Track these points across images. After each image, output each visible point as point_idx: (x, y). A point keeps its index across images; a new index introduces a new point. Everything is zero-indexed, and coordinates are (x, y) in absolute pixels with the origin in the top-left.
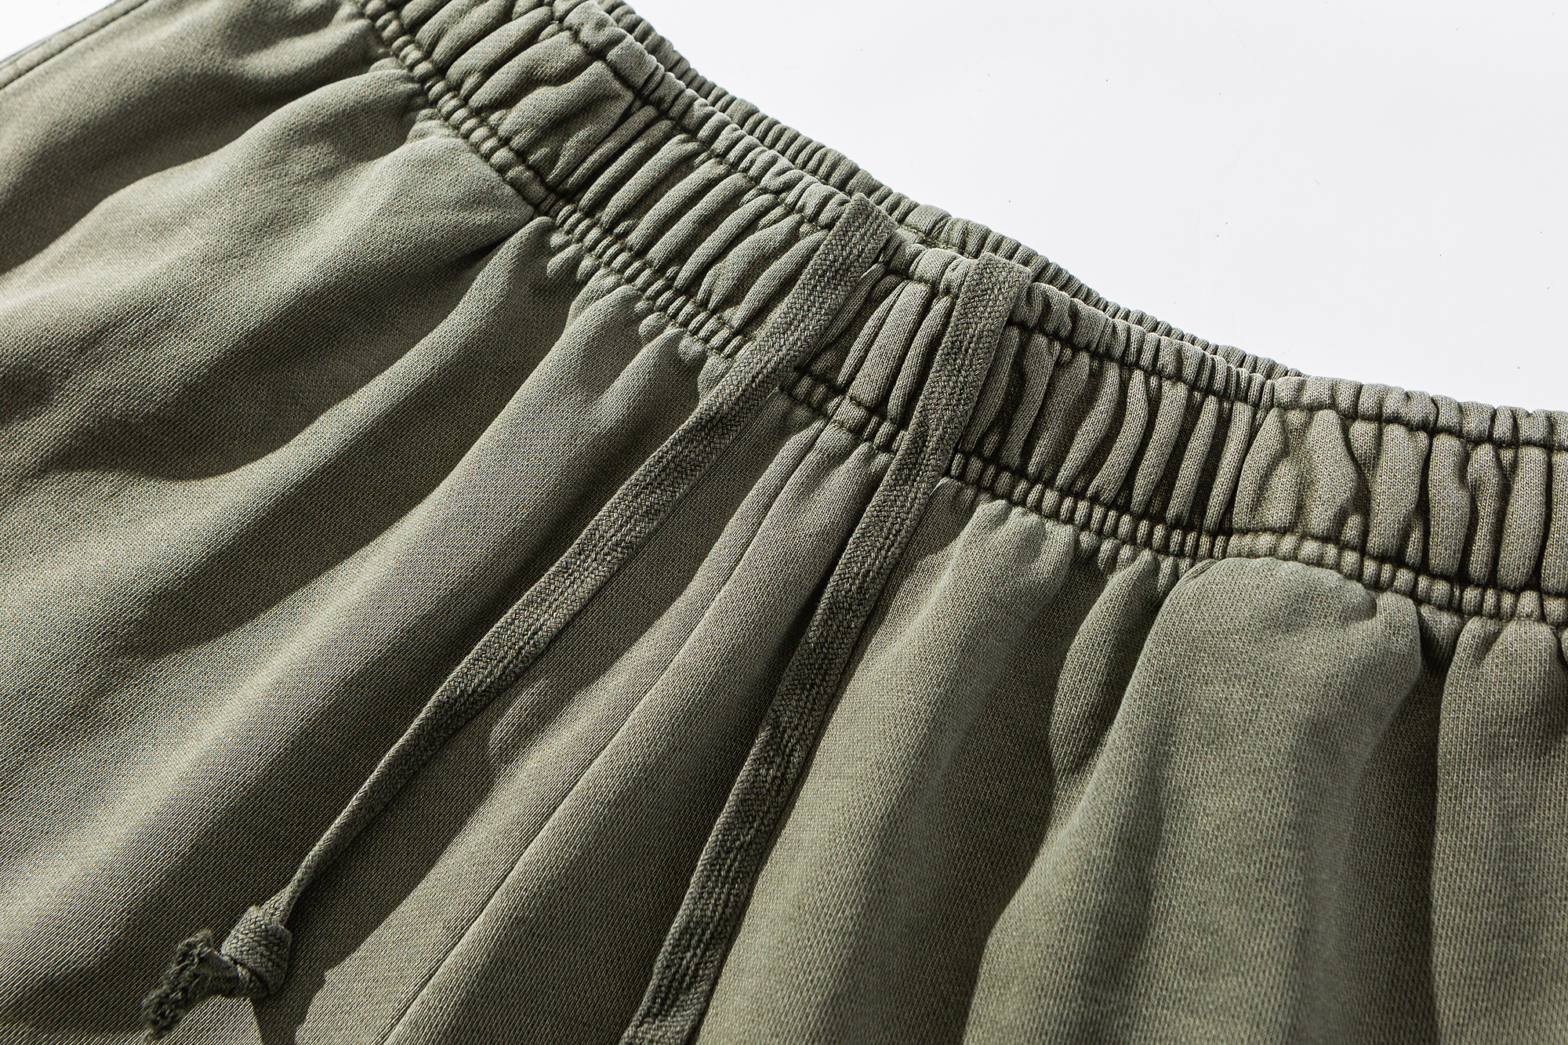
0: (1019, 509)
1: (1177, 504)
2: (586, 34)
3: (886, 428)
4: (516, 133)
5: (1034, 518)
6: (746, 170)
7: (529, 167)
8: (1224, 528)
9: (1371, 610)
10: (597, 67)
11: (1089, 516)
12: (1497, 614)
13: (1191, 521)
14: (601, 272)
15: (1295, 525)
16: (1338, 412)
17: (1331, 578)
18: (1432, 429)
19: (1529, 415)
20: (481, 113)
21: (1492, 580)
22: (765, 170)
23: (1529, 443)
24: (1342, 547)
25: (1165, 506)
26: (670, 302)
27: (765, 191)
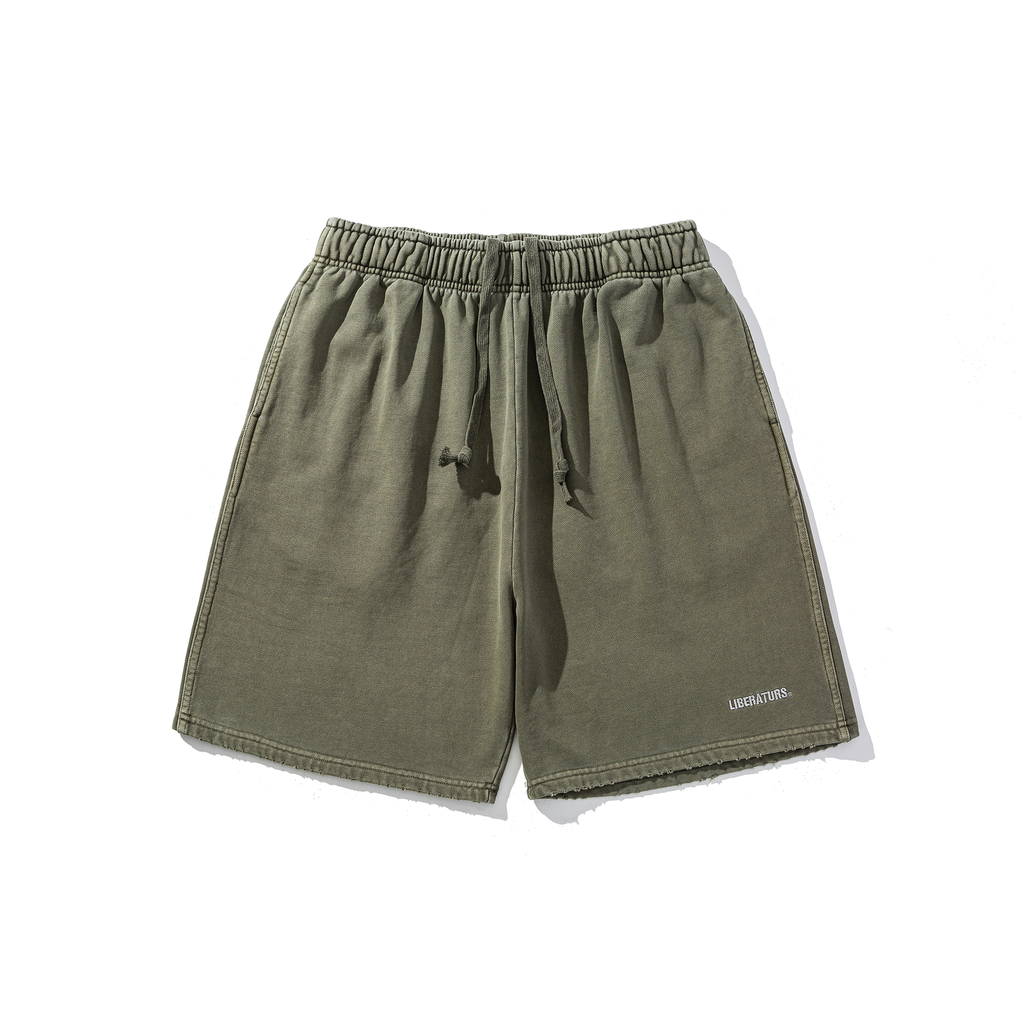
0: (561, 291)
1: (592, 276)
2: (412, 238)
3: (525, 287)
4: (410, 269)
5: (565, 292)
6: (462, 248)
7: (417, 276)
8: (604, 277)
9: (641, 284)
10: (418, 244)
11: (575, 286)
12: (668, 275)
13: (597, 278)
14: (446, 290)
15: (619, 270)
16: (617, 240)
17: (631, 279)
18: (639, 238)
19: (658, 227)
20: (399, 271)
21: (665, 269)
22: (466, 245)
23: (661, 235)
24: (631, 272)
25: (590, 278)
26: (464, 287)
27: (469, 250)
